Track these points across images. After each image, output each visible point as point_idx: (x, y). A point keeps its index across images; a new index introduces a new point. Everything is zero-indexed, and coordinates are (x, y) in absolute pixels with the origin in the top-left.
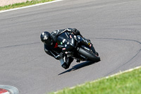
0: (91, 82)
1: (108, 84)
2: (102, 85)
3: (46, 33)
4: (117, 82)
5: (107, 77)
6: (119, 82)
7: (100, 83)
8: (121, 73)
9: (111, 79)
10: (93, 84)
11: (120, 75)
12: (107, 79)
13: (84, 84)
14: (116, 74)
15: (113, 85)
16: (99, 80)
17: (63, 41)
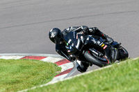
17: (69, 42)
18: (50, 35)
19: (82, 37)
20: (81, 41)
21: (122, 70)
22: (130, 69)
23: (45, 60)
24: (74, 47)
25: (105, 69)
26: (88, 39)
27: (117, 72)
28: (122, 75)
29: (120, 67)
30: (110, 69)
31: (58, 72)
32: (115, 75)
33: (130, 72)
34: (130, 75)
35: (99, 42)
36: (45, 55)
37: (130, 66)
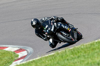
1: (97, 45)
3: (35, 19)
9: (99, 42)
10: (86, 45)
12: (96, 42)
17: (46, 27)
18: (32, 23)
19: (55, 24)
20: (55, 27)
21: (62, 57)
22: (67, 56)
23: (6, 49)
24: (50, 31)
25: (50, 56)
26: (59, 25)
27: (58, 57)
28: (62, 60)
29: (60, 54)
30: (53, 55)
31: (16, 58)
32: (57, 60)
33: (68, 58)
34: (68, 60)
35: (66, 27)
36: (7, 46)
37: (68, 53)
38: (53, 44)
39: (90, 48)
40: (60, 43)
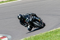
0: (42, 33)
1: (49, 34)
2: (47, 34)
3: (20, 15)
4: (53, 33)
5: (49, 31)
6: (54, 33)
7: (46, 34)
8: (55, 29)
9: (51, 32)
10: (43, 34)
11: (55, 30)
12: (49, 32)
13: (39, 34)
14: (53, 30)
15: (52, 35)
16: (46, 32)
17: (27, 19)
18: (18, 17)
19: (32, 17)
24: (29, 21)
37: (32, 39)
38: (30, 29)
39: (45, 35)
40: (34, 28)
